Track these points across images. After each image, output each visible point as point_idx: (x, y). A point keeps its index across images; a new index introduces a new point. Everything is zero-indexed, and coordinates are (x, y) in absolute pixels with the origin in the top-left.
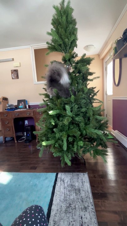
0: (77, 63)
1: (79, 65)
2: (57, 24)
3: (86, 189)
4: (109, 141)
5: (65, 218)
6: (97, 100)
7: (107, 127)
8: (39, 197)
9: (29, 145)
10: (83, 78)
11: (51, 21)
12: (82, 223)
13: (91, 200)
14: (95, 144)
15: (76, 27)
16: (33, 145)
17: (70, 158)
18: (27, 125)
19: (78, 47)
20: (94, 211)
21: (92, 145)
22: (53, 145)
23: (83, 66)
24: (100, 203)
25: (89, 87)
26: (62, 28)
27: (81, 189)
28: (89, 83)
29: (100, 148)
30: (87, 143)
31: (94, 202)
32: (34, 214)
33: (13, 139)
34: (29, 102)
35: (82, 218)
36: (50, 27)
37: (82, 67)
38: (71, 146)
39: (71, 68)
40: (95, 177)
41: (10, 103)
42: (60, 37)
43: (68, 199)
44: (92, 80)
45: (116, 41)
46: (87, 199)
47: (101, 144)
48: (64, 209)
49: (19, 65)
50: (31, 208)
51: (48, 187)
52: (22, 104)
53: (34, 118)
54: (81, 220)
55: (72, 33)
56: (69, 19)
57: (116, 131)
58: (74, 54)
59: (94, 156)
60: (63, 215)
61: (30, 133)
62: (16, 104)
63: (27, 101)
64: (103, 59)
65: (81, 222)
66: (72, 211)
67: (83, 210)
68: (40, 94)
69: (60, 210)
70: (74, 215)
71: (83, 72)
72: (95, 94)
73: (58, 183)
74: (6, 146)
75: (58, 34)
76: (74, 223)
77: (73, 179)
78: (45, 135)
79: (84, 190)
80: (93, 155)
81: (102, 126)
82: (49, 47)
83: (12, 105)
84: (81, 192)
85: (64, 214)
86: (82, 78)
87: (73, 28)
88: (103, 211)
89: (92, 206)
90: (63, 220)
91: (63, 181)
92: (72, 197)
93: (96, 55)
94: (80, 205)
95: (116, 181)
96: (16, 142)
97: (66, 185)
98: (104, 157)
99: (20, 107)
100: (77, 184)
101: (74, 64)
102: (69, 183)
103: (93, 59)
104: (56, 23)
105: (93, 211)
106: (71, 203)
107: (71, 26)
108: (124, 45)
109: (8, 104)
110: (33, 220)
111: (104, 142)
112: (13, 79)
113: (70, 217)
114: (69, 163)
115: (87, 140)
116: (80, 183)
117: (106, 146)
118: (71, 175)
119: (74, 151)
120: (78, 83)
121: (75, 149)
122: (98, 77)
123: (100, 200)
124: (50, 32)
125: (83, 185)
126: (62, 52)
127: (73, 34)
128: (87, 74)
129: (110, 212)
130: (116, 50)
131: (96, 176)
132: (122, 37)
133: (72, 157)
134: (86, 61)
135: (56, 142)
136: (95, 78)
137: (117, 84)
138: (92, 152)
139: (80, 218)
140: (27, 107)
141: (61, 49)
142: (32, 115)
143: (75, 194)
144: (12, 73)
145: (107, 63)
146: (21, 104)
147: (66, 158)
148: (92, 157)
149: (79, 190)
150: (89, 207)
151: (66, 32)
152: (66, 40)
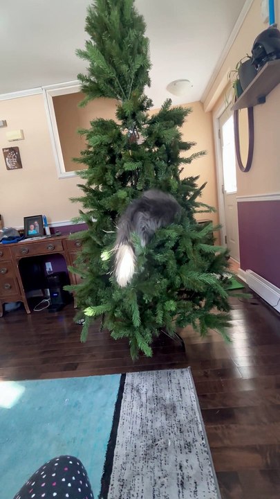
0: (153, 122)
1: (158, 125)
2: (99, 30)
3: (189, 403)
4: (233, 296)
5: (145, 470)
6: (203, 205)
7: (227, 265)
8: (85, 431)
9: (57, 318)
10: (169, 157)
11: (84, 24)
12: (183, 478)
13: (200, 426)
14: (203, 303)
15: (145, 36)
16: (68, 316)
17: (150, 340)
18: (50, 272)
19: (152, 83)
20: (206, 449)
21: (197, 307)
22: (110, 314)
23: (167, 127)
24: (219, 432)
25: (182, 177)
26: (111, 38)
27: (177, 404)
28: (183, 168)
29: (215, 311)
30: (185, 302)
31: (207, 430)
32: (58, 479)
33: (21, 307)
34: (50, 221)
35: (181, 467)
36: (83, 39)
37: (165, 132)
38: (149, 312)
39: (140, 133)
40: (206, 375)
41: (7, 226)
42: (109, 60)
43: (149, 428)
44: (188, 161)
45: (239, 65)
46: (192, 426)
47: (216, 303)
48: (141, 452)
49: (20, 137)
50: (49, 468)
51: (105, 406)
52: (35, 227)
53: (66, 256)
54: (179, 472)
55: (136, 50)
56: (127, 17)
57: (249, 272)
58: (143, 102)
59: (202, 332)
60: (140, 465)
61: (58, 290)
62: (21, 226)
63: (45, 219)
64: (212, 112)
65: (180, 477)
66: (159, 454)
67: (184, 451)
68: (73, 200)
69: (132, 455)
70: (163, 462)
71: (168, 142)
72: (198, 193)
73: (127, 396)
74: (8, 323)
75: (103, 55)
76: (165, 479)
77: (158, 383)
78: (91, 292)
79: (184, 406)
80: (199, 328)
81: (216, 264)
82: (85, 86)
83: (11, 230)
84: (178, 410)
85: (142, 462)
86: (166, 156)
87: (137, 37)
88: (226, 448)
89: (203, 439)
90: (140, 477)
91: (138, 391)
92: (158, 425)
93: (196, 102)
94: (175, 439)
95: (254, 380)
96: (29, 312)
97: (144, 399)
98: (223, 332)
99: (31, 232)
100: (167, 395)
101: (145, 126)
102: (150, 393)
103: (189, 111)
104: (97, 26)
105: (205, 451)
106: (157, 437)
107: (132, 33)
108: (256, 73)
109: (2, 228)
110: (55, 494)
111: (223, 299)
112: (8, 169)
113: (156, 469)
114: (148, 352)
115: (185, 295)
116: (176, 391)
117: (227, 308)
118: (155, 376)
119: (158, 324)
120: (156, 170)
121: (159, 319)
122: (203, 153)
123: (220, 426)
124: (84, 49)
125: (181, 395)
126: (118, 99)
127: (139, 52)
128: (177, 146)
129: (241, 448)
130: (239, 87)
131: (209, 373)
132: (251, 55)
133: (154, 337)
134: (173, 117)
135: (116, 307)
136: (195, 156)
137: (245, 167)
138: (197, 321)
139: (178, 467)
140: (48, 232)
141: (112, 90)
142: (59, 249)
143: (164, 417)
144: (5, 155)
145: (222, 120)
146: (32, 226)
147: (140, 340)
148: (199, 334)
149: (174, 408)
150: (196, 443)
151: (121, 48)
152: (124, 68)
